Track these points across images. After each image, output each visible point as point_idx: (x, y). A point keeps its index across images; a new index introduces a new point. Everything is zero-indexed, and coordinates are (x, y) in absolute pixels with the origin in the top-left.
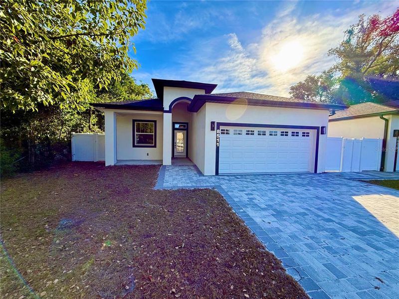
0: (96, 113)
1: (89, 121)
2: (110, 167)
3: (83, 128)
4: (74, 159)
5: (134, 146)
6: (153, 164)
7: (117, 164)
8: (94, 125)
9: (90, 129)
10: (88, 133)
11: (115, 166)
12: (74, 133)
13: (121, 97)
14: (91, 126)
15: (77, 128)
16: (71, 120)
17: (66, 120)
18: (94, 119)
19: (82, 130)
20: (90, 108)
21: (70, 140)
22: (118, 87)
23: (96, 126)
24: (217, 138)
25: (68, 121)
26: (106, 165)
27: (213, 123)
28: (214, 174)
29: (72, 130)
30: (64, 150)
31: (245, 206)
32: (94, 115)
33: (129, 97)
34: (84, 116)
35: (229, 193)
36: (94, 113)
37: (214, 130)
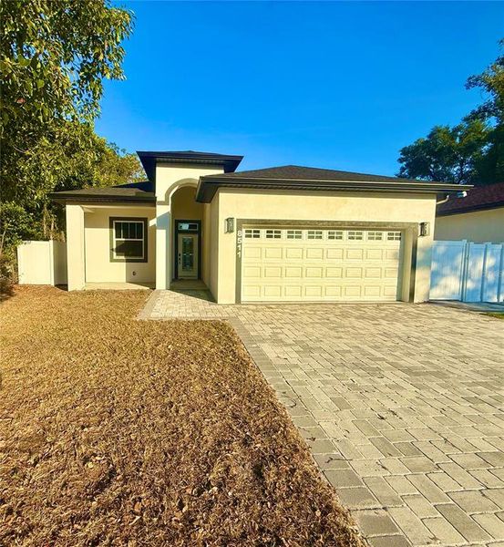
5: (111, 261)
7: (86, 289)
24: (238, 245)
27: (229, 220)
28: (234, 302)
31: (263, 341)
35: (246, 327)
37: (232, 231)
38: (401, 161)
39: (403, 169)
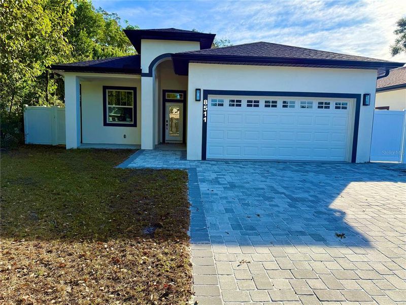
0: (56, 77)
1: (46, 89)
2: (72, 150)
3: (38, 98)
4: (28, 140)
5: (106, 124)
6: (129, 148)
7: (81, 147)
8: (53, 94)
9: (47, 100)
10: (45, 106)
11: (78, 149)
12: (27, 105)
13: (88, 54)
14: (49, 96)
15: (31, 98)
16: (24, 87)
17: (17, 88)
18: (52, 87)
19: (38, 102)
20: (47, 71)
21: (23, 116)
22: (84, 39)
23: (55, 97)
24: (204, 111)
25: (20, 89)
26: (67, 148)
27: (198, 91)
28: (200, 159)
29: (25, 102)
30: (16, 129)
32: (52, 81)
33: (103, 50)
34: (39, 82)
36: (52, 77)
37: (200, 100)
38: (396, 32)
39: (398, 41)
